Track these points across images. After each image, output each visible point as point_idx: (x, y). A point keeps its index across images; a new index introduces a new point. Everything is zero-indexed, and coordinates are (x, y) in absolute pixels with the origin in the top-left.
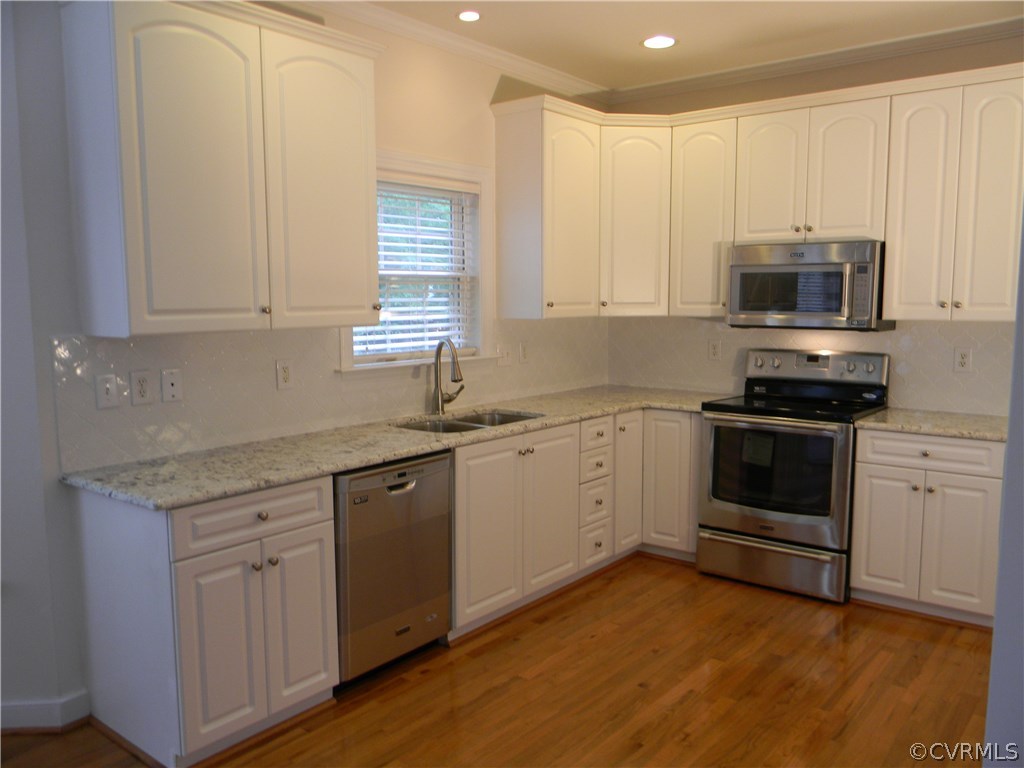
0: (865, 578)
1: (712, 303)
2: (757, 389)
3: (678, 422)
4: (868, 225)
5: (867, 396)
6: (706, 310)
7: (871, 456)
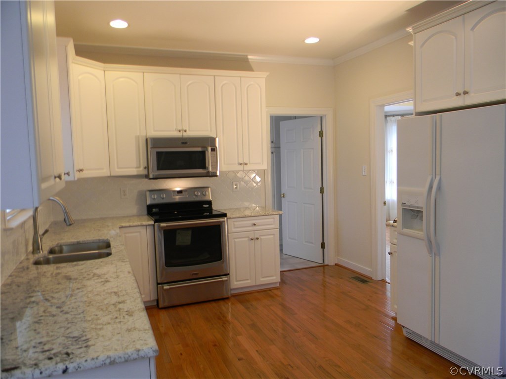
0: (235, 283)
1: (137, 168)
2: (154, 210)
3: (140, 232)
4: (209, 129)
5: (205, 206)
6: (134, 172)
7: (234, 230)
